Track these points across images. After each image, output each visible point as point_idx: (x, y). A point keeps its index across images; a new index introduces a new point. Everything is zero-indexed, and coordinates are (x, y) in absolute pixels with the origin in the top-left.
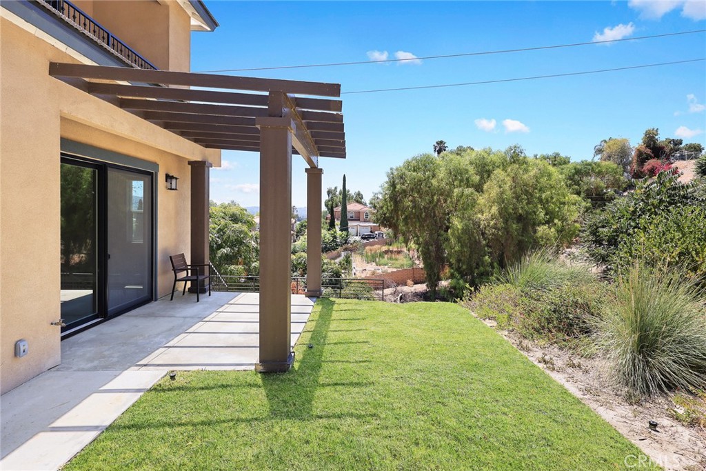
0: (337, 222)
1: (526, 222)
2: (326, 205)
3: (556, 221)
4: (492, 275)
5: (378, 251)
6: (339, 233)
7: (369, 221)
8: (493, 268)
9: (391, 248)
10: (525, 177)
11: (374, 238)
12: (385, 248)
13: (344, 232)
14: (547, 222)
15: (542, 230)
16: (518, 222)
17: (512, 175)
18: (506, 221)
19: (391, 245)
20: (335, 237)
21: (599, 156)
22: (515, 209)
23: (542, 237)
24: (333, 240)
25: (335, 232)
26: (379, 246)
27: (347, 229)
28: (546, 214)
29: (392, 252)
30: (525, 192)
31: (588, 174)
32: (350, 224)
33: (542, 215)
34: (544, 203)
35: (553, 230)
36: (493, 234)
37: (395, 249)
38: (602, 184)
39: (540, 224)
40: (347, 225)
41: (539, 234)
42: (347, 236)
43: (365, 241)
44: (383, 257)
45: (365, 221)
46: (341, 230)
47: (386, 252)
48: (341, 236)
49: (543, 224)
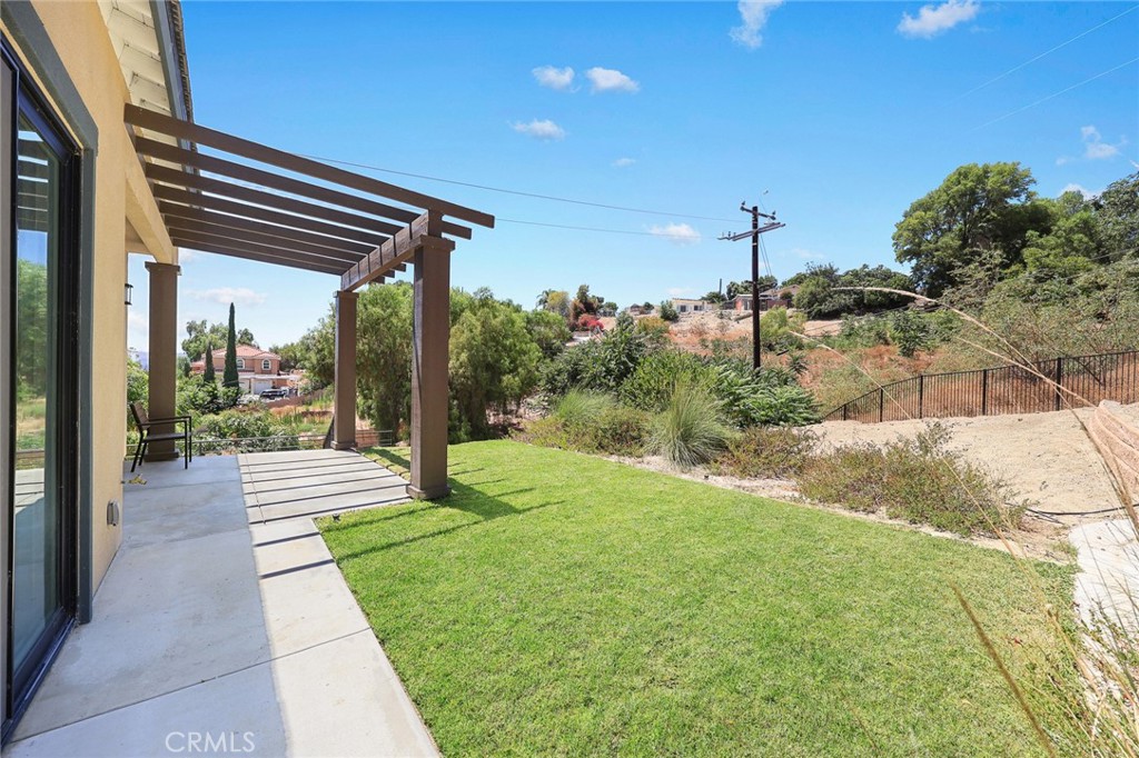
0: (219, 375)
1: (494, 371)
2: (186, 348)
3: (520, 369)
4: (460, 429)
5: (293, 414)
6: (221, 389)
7: (270, 373)
8: (461, 421)
9: (311, 409)
10: (494, 322)
11: (282, 396)
12: (302, 409)
13: (232, 389)
14: (511, 371)
15: (506, 379)
16: (487, 371)
17: (482, 319)
18: (475, 370)
19: (310, 404)
20: (215, 397)
21: (541, 307)
22: (484, 356)
23: (506, 387)
24: (211, 402)
25: (215, 389)
26: (292, 407)
27: (237, 384)
28: (511, 363)
29: (312, 414)
30: (493, 338)
31: (538, 324)
32: (242, 376)
33: (507, 363)
34: (508, 350)
35: (517, 379)
36: (462, 384)
37: (318, 410)
38: (551, 335)
39: (505, 373)
40: (237, 378)
41: (504, 384)
42: (237, 394)
43: (268, 401)
44: (301, 422)
45: (263, 373)
46: (227, 385)
47: (305, 414)
48: (225, 394)
49: (509, 373)
